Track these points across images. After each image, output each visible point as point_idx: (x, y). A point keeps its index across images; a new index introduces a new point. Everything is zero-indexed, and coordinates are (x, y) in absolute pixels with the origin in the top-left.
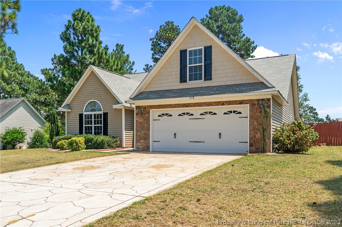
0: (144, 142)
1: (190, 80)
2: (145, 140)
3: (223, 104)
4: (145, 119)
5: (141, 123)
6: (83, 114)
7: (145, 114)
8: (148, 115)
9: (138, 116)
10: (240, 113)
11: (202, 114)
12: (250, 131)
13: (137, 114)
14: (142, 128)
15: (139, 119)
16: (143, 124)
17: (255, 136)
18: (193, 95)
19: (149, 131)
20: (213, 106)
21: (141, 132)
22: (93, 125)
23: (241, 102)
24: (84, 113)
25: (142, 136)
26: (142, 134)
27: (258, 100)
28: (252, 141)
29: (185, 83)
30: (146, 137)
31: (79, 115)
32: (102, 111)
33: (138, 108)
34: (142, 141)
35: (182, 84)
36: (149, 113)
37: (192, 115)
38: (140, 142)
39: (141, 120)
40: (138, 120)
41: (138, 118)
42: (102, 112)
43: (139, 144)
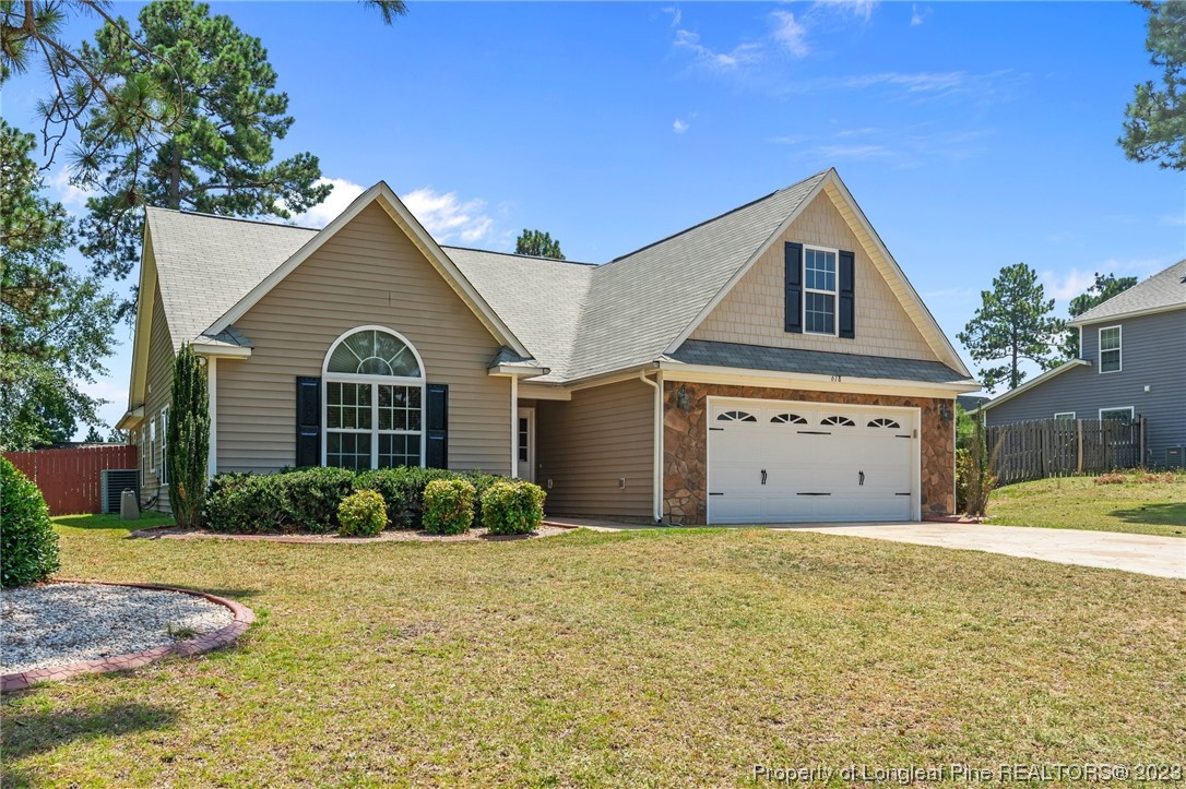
0: (689, 497)
1: (807, 329)
2: (693, 489)
3: (876, 403)
4: (690, 424)
5: (679, 436)
6: (319, 379)
7: (692, 408)
8: (700, 412)
9: (670, 413)
10: (896, 426)
11: (824, 422)
12: (922, 469)
13: (667, 407)
14: (684, 453)
15: (674, 424)
16: (687, 439)
17: (930, 479)
18: (839, 372)
19: (703, 460)
20: (858, 403)
21: (679, 465)
22: (375, 432)
23: (908, 402)
24: (328, 377)
25: (684, 476)
26: (684, 471)
27: (935, 400)
28: (926, 492)
29: (796, 335)
30: (696, 481)
31: (293, 380)
32: (419, 376)
33: (669, 386)
34: (682, 493)
35: (790, 335)
36: (703, 406)
37: (804, 421)
38: (677, 496)
39: (680, 427)
40: (669, 425)
41: (671, 419)
42: (420, 382)
43: (671, 502)
